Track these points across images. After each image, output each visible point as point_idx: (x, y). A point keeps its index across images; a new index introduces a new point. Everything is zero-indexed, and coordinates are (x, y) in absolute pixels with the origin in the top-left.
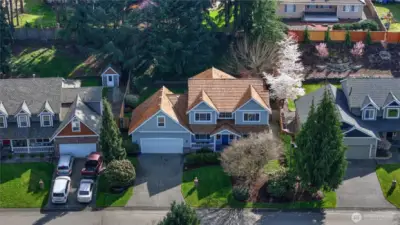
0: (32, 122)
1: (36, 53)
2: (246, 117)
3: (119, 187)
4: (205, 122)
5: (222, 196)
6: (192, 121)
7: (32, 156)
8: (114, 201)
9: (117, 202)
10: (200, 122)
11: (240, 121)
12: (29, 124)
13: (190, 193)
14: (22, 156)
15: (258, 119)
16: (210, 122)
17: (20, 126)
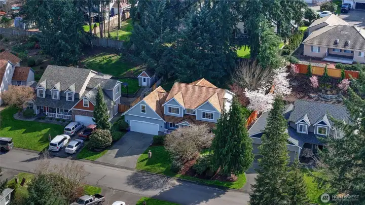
0: (61, 97)
1: (107, 56)
2: (204, 115)
3: (99, 148)
4: (174, 114)
5: (163, 166)
6: (166, 112)
7: (58, 120)
8: (89, 156)
9: (91, 157)
10: (171, 114)
11: (199, 117)
12: (58, 98)
13: (142, 161)
14: (51, 119)
15: (212, 118)
16: (178, 115)
17: (53, 98)
